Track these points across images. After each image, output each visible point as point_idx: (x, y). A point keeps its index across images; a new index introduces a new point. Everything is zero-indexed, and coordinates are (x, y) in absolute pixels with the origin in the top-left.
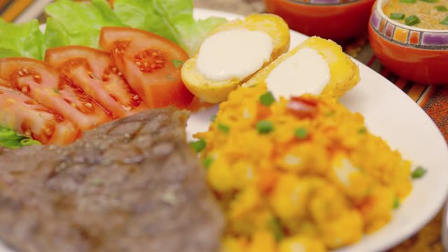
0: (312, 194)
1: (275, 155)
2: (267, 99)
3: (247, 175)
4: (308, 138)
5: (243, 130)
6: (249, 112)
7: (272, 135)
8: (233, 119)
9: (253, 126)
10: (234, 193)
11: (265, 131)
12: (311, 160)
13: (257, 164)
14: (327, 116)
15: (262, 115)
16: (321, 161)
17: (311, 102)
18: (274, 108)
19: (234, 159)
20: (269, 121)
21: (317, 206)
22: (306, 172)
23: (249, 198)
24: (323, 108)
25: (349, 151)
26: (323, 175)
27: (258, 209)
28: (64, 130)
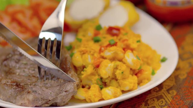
0: (116, 68)
1: (100, 51)
2: (99, 28)
3: (89, 60)
4: (115, 44)
5: (87, 41)
6: (91, 33)
7: (100, 43)
8: (84, 36)
9: (92, 39)
10: (84, 67)
11: (97, 41)
12: (116, 53)
13: (93, 55)
14: (124, 35)
15: (96, 35)
16: (121, 54)
17: (118, 29)
18: (101, 32)
19: (83, 53)
20: (100, 37)
21: (118, 72)
22: (113, 59)
23: (89, 70)
24: (122, 31)
25: (132, 50)
26: (121, 61)
27: (92, 74)
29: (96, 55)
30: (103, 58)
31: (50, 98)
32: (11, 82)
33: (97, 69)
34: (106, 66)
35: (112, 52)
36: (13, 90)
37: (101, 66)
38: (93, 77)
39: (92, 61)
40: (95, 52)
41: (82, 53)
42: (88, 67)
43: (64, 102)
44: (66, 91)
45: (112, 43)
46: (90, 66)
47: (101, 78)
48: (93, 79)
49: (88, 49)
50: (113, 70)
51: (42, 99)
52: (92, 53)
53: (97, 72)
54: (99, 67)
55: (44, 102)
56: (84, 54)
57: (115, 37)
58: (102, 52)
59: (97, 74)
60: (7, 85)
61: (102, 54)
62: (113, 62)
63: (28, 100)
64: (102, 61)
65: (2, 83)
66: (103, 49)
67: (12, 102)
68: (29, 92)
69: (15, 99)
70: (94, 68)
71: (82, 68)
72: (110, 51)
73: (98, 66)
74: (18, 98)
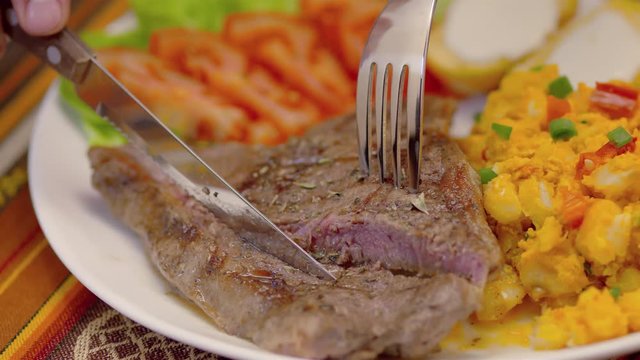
1: (581, 170)
2: (560, 89)
3: (543, 200)
4: (630, 146)
5: (529, 134)
6: (537, 106)
7: (572, 141)
8: (513, 117)
9: (544, 128)
10: (527, 225)
11: (563, 135)
13: (555, 182)
15: (555, 113)
18: (571, 101)
19: (521, 176)
20: (566, 121)
22: (625, 198)
23: (547, 235)
27: (558, 250)
28: (261, 132)
29: (566, 182)
30: (591, 193)
31: (377, 330)
32: (254, 272)
33: (574, 231)
34: (608, 223)
35: (625, 174)
36: (259, 299)
37: (587, 223)
38: (559, 258)
39: (558, 204)
40: (560, 173)
41: (518, 174)
42: (541, 227)
43: (425, 343)
44: (433, 308)
45: (621, 140)
46: (550, 220)
47: (588, 265)
48: (559, 268)
49: (537, 162)
50: (628, 234)
51: (352, 334)
52: (551, 174)
53: (573, 244)
54: (583, 227)
55: (356, 343)
56: (522, 178)
57: (623, 122)
58: (588, 173)
59: (572, 251)
60: (240, 278)
61: (587, 180)
62: (629, 208)
63: (302, 334)
64: (590, 205)
65: (225, 273)
66: (588, 162)
67: (250, 340)
68: (307, 309)
69: (261, 327)
70: (564, 230)
71: (520, 226)
72: (617, 169)
73: (577, 223)
74: (269, 324)
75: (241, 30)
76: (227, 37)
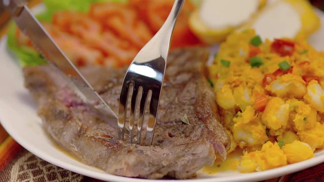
0: (294, 111)
1: (264, 82)
2: (256, 42)
3: (245, 97)
4: (290, 70)
5: (239, 65)
6: (244, 50)
7: (261, 67)
8: (232, 56)
9: (247, 61)
10: (237, 110)
11: (256, 65)
12: (293, 86)
13: (252, 88)
14: (301, 54)
15: (253, 54)
16: (300, 88)
17: (291, 44)
18: (261, 48)
19: (234, 86)
20: (260, 57)
21: (297, 119)
22: (287, 96)
23: (247, 115)
24: (297, 47)
25: (318, 79)
26: (300, 98)
27: (252, 122)
29: (258, 89)
30: (270, 94)
31: (165, 163)
32: (102, 136)
33: (261, 113)
34: (277, 109)
35: (287, 84)
36: (105, 148)
37: (267, 109)
38: (253, 126)
39: (253, 100)
40: (255, 84)
41: (233, 85)
42: (244, 111)
43: (188, 172)
44: (193, 155)
45: (285, 68)
46: (249, 108)
47: (268, 130)
48: (253, 131)
49: (243, 78)
50: (288, 115)
51: (151, 164)
52: (250, 84)
53: (261, 119)
54: (265, 111)
55: (153, 169)
56: (236, 86)
57: (287, 58)
58: (268, 84)
59: (260, 123)
60: (95, 138)
61: (268, 88)
62: (289, 101)
63: (127, 164)
64: (268, 100)
65: (87, 136)
66: (268, 79)
67: (101, 168)
68: (129, 151)
69: (107, 162)
70: (256, 112)
71: (234, 111)
72: (283, 82)
73: (262, 109)
74: (110, 160)
75: (99, 11)
76: (91, 15)
